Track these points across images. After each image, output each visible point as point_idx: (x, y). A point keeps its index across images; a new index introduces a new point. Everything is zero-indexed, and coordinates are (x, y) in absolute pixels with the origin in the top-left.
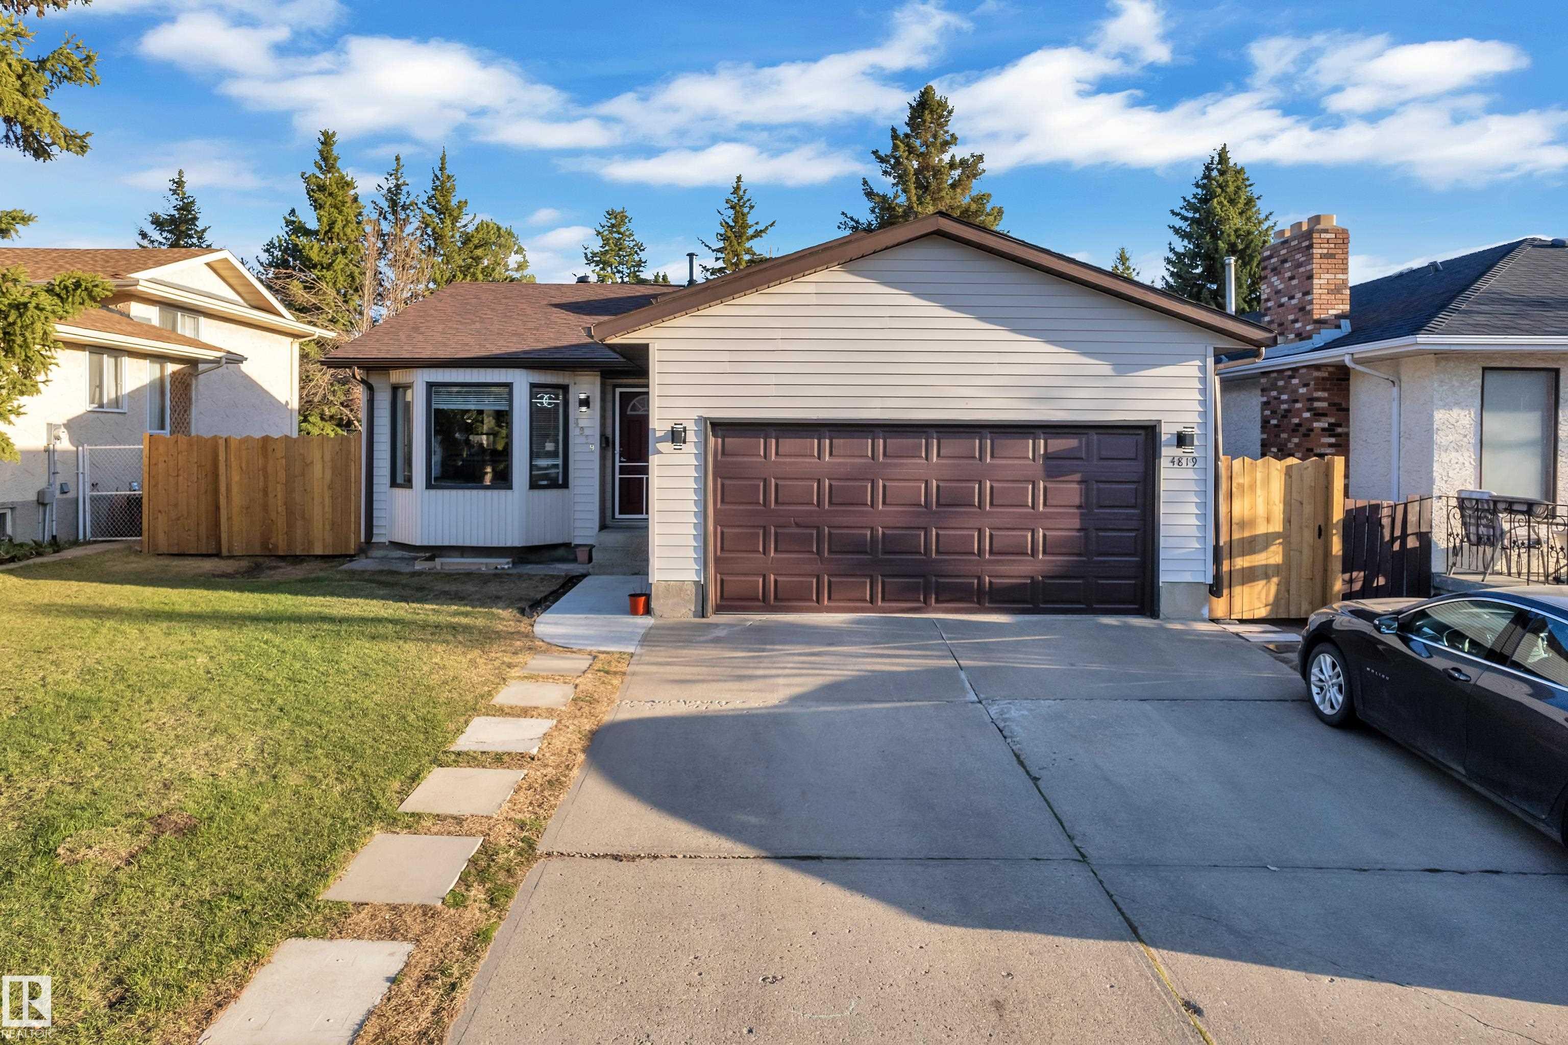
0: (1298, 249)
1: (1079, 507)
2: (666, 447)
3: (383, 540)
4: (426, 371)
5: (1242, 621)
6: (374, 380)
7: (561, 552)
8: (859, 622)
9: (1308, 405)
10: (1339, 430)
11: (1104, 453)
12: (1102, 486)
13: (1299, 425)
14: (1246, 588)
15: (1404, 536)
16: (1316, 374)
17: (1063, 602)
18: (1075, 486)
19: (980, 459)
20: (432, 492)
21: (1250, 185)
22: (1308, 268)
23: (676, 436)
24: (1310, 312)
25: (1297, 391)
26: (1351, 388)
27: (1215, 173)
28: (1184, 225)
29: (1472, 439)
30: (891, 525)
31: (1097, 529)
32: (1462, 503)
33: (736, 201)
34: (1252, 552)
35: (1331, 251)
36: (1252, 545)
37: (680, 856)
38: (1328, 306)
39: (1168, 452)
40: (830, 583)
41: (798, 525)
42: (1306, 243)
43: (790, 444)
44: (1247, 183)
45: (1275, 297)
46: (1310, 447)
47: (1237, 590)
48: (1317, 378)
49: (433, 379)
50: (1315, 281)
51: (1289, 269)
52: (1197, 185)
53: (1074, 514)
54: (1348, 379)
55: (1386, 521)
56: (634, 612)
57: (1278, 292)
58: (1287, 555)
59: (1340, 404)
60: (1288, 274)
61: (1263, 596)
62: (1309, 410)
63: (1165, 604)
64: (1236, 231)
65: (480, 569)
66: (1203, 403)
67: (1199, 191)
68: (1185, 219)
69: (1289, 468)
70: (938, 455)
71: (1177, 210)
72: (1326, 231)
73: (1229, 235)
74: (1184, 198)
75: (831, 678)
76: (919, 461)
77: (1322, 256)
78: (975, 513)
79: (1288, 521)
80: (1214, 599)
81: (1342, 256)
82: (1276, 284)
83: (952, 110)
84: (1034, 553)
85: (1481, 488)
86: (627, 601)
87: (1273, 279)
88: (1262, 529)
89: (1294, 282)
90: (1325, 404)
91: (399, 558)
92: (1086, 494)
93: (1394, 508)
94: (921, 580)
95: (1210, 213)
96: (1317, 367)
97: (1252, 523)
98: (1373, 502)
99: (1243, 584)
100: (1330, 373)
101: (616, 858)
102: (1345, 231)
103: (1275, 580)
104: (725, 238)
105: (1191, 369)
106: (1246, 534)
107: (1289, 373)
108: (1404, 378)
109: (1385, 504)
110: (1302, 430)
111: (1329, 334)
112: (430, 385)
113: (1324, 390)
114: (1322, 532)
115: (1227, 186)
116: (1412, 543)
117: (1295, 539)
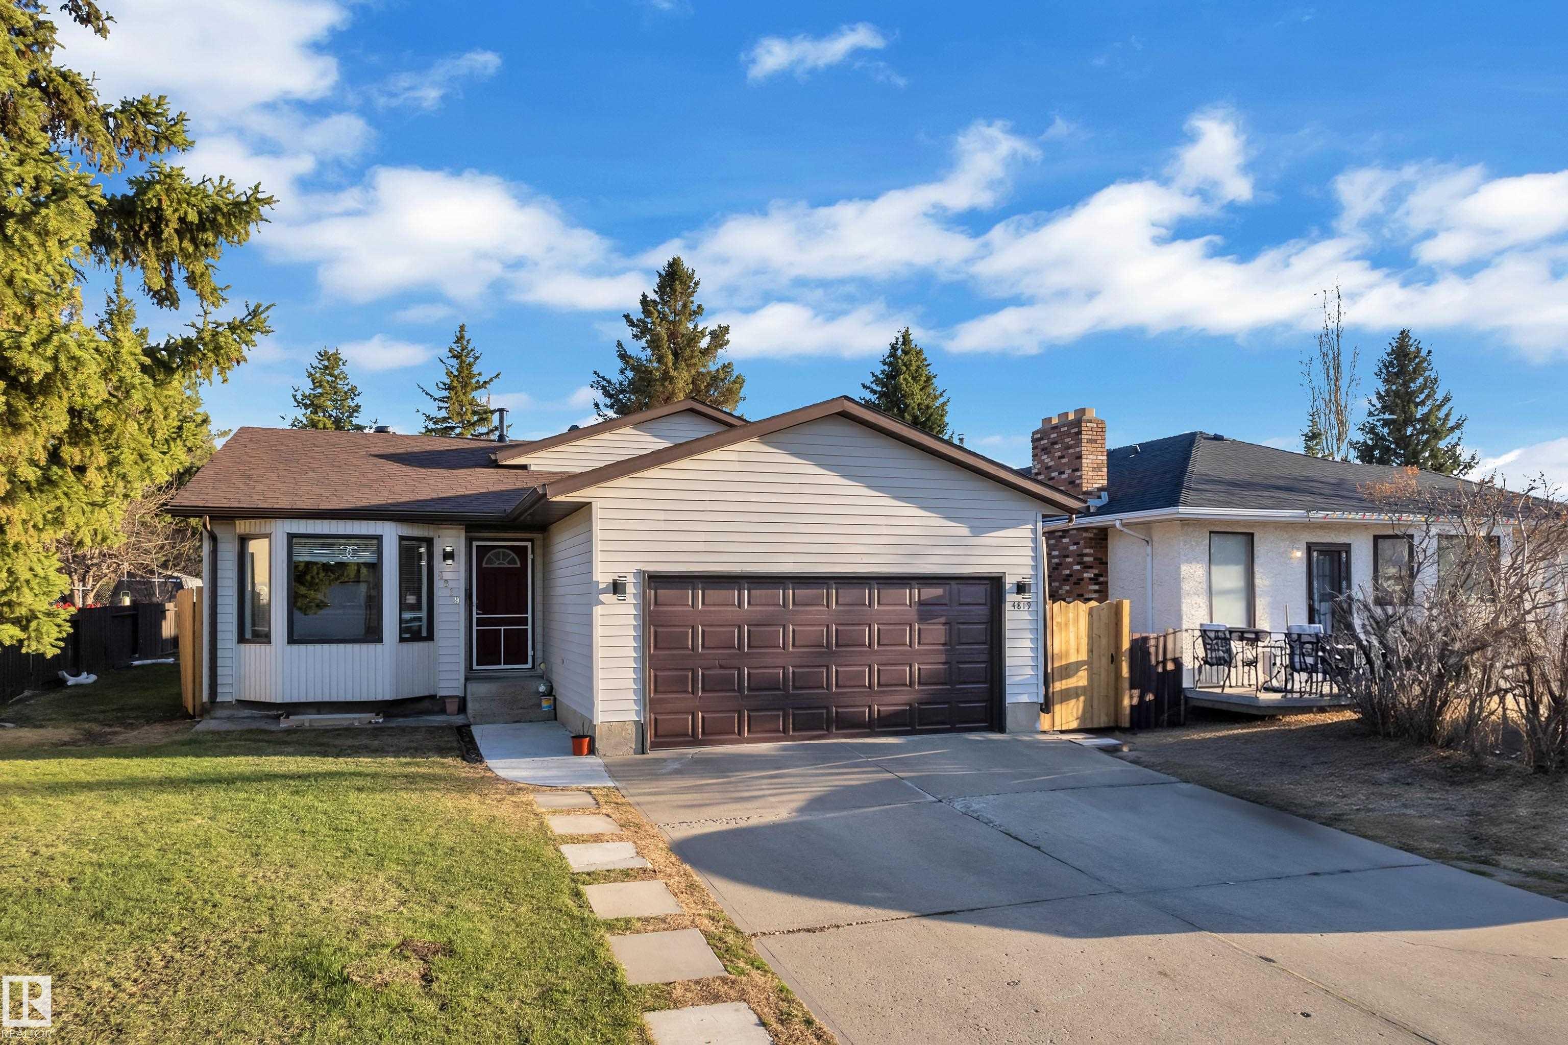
0: (1068, 434)
1: (944, 644)
2: (608, 597)
3: (228, 699)
4: (287, 522)
5: (1062, 732)
6: (220, 532)
7: (426, 705)
8: (785, 749)
9: (1078, 559)
10: (1101, 579)
11: (963, 600)
12: (962, 627)
13: (1070, 575)
14: (1064, 705)
15: (1164, 662)
16: (1085, 535)
17: (932, 724)
18: (941, 627)
19: (870, 606)
20: (295, 648)
21: (928, 365)
22: (1078, 450)
23: (617, 588)
24: (1080, 485)
25: (1067, 548)
26: (1109, 546)
27: (899, 353)
28: (873, 398)
29: (1205, 586)
30: (798, 664)
31: (958, 662)
32: (1204, 633)
33: (459, 350)
34: (1068, 676)
35: (1094, 437)
36: (1068, 671)
37: (854, 924)
38: (1093, 481)
39: (1011, 597)
40: (749, 717)
41: (721, 667)
42: (1076, 430)
43: (714, 595)
44: (926, 363)
45: (1045, 471)
46: (1080, 593)
47: (1057, 708)
48: (1085, 538)
49: (295, 530)
50: (1084, 461)
51: (1059, 450)
52: (884, 363)
53: (941, 650)
54: (1107, 539)
55: (1152, 650)
56: (577, 752)
57: (1048, 468)
58: (1090, 679)
59: (1101, 559)
60: (1058, 454)
61: (1075, 711)
62: (1078, 564)
63: (1010, 721)
64: (919, 405)
65: (353, 724)
66: (1035, 558)
67: (886, 367)
68: (874, 392)
69: (1091, 609)
70: (837, 603)
71: (868, 384)
72: (1091, 421)
73: (913, 409)
74: (873, 374)
75: (813, 794)
76: (821, 608)
77: (1089, 441)
78: (866, 652)
79: (1091, 651)
80: (1042, 714)
81: (1101, 442)
82: (1046, 461)
83: (699, 282)
84: (911, 684)
85: (1211, 621)
86: (570, 743)
87: (1043, 458)
88: (1073, 659)
89: (1064, 461)
90: (1091, 559)
91: (248, 717)
92: (950, 633)
93: (1157, 639)
94: (825, 711)
95: (897, 388)
96: (1086, 529)
97: (1067, 654)
98: (1144, 635)
99: (1061, 702)
100: (1095, 534)
101: (808, 931)
102: (1103, 422)
103: (1082, 698)
104: (450, 388)
105: (1025, 531)
106: (1063, 663)
107: (1060, 534)
108: (1155, 538)
109: (1152, 635)
110: (1073, 579)
111: (1093, 503)
112: (291, 537)
113: (1090, 548)
114: (1114, 659)
115: (911, 364)
116: (1170, 666)
117: (1096, 665)
